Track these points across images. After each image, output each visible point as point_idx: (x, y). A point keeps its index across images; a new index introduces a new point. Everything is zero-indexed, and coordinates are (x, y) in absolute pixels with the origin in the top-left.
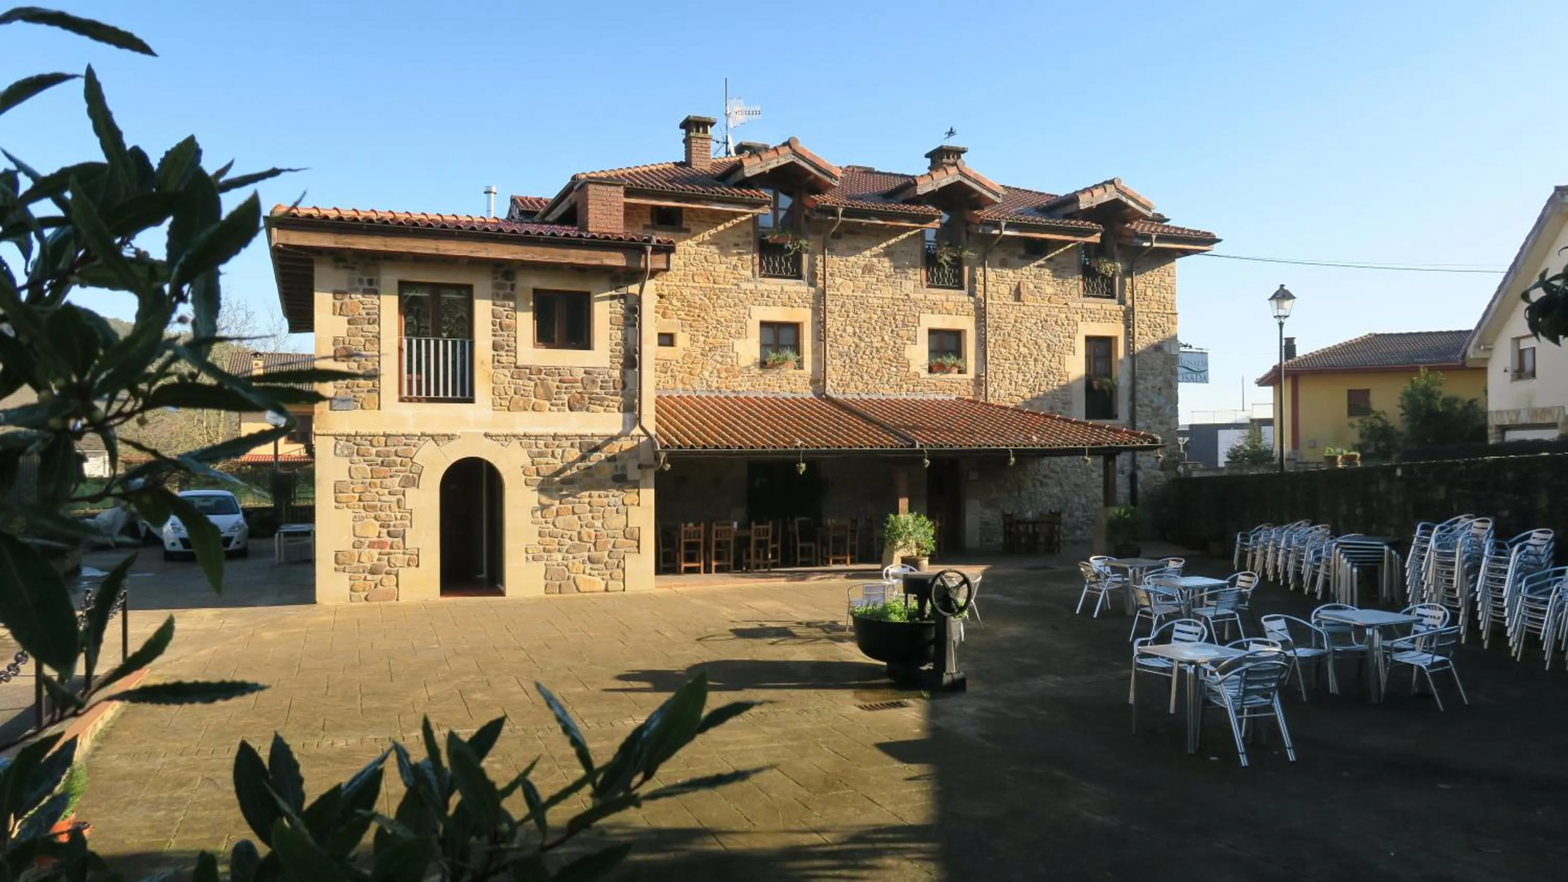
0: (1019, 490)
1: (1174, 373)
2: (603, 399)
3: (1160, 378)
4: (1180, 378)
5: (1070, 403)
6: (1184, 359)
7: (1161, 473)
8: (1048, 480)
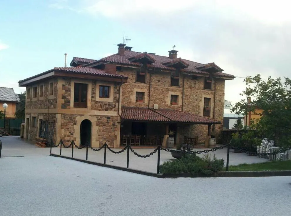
0: (188, 131)
1: (223, 107)
2: (112, 108)
3: (220, 108)
4: (224, 108)
5: (200, 112)
6: (226, 103)
7: (219, 129)
8: (194, 130)
